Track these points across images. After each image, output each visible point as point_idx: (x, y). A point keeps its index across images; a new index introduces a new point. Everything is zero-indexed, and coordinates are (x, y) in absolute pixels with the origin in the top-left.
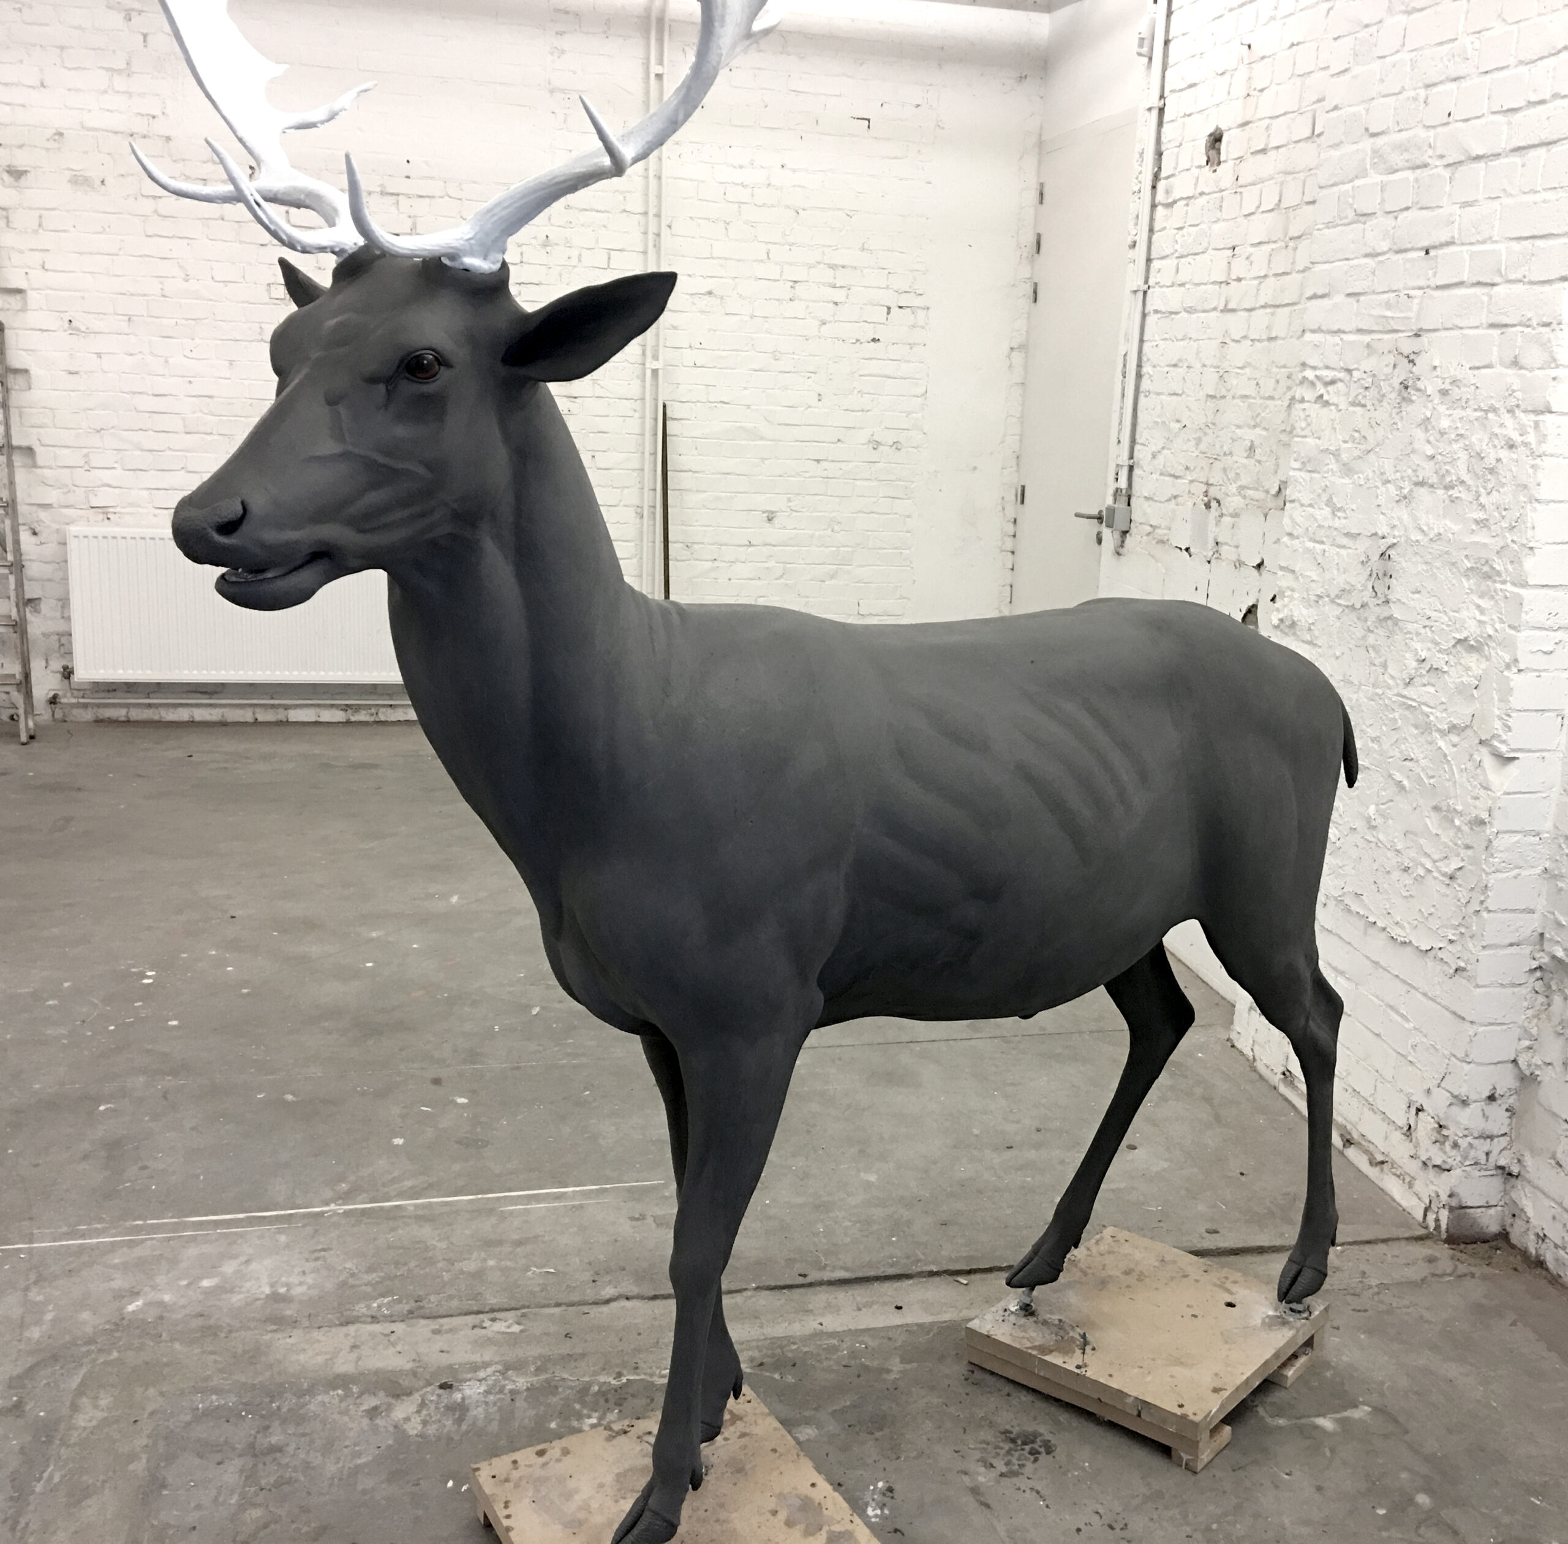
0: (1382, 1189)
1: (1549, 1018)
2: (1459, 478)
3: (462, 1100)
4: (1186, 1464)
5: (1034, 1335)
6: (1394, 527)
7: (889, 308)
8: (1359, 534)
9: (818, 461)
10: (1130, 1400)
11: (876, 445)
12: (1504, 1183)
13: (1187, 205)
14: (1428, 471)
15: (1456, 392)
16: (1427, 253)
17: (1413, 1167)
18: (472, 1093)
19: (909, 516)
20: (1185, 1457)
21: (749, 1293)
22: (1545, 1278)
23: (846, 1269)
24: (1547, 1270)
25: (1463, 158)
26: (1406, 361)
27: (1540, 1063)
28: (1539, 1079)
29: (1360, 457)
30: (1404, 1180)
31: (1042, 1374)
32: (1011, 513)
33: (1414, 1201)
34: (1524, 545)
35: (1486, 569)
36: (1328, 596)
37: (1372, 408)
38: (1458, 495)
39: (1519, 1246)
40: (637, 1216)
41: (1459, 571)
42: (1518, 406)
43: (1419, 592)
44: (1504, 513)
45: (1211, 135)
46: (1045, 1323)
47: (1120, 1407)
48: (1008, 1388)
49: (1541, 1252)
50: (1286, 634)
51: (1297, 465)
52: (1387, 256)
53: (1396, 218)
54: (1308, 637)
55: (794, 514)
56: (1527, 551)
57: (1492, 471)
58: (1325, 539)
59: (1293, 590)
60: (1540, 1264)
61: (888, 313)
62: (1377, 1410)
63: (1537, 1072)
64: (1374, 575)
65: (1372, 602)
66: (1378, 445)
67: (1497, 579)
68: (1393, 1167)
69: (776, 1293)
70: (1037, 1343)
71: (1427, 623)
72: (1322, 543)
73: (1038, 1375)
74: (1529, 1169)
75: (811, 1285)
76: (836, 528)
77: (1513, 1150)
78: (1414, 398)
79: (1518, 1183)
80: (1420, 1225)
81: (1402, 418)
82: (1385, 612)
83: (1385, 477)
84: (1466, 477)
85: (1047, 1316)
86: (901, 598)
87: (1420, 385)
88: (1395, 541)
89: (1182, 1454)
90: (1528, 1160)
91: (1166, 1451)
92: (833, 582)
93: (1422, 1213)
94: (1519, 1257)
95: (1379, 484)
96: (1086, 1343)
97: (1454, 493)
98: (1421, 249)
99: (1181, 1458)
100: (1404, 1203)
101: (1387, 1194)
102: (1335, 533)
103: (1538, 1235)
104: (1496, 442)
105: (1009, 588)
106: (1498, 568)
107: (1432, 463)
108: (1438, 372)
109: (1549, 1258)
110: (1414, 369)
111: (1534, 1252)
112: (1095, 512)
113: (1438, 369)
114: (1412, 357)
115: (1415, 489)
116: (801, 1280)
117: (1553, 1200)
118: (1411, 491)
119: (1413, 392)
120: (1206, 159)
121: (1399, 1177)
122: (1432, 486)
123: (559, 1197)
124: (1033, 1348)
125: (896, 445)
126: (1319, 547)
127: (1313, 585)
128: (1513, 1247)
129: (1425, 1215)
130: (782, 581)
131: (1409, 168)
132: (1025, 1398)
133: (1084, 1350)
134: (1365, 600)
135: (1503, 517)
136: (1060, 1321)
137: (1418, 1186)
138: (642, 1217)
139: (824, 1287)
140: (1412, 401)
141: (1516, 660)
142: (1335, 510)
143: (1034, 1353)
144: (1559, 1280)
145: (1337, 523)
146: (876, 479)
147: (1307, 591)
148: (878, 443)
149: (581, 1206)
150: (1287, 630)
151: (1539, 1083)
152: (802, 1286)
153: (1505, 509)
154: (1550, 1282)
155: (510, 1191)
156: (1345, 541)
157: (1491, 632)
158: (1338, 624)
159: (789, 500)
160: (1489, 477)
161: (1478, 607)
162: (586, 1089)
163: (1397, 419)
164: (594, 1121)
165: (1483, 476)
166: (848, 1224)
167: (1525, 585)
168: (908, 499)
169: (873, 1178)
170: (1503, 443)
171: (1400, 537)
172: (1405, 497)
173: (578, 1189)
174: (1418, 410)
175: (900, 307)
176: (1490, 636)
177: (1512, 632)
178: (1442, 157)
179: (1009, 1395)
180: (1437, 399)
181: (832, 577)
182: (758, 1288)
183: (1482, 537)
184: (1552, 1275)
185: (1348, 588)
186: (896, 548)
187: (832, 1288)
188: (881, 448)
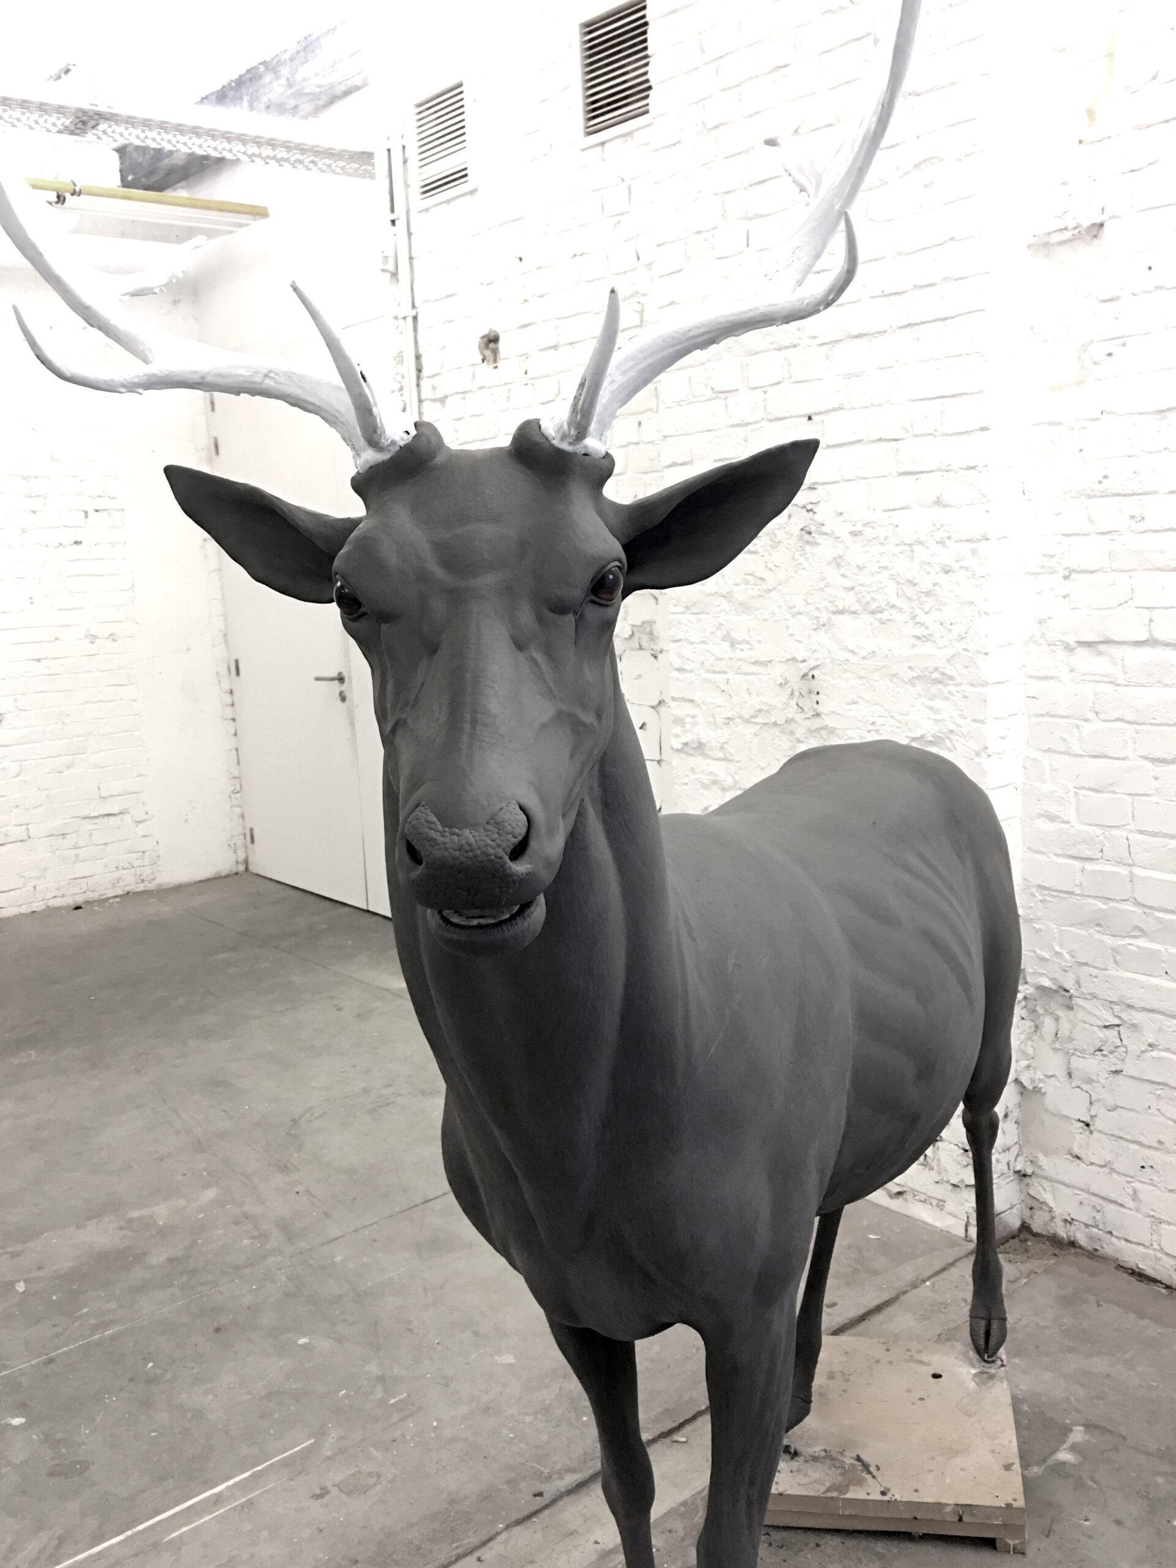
0: (909, 1217)
1: (1042, 1037)
2: (888, 603)
3: (17, 1421)
4: (1014, 1549)
5: (816, 1475)
6: (815, 651)
7: (86, 512)
8: (770, 661)
9: (39, 660)
10: (948, 1509)
11: (93, 639)
12: (1020, 1184)
13: (464, 398)
14: (849, 601)
15: (869, 533)
16: (810, 418)
17: (940, 1192)
18: (22, 1408)
19: (134, 700)
20: (1011, 1542)
21: (503, 1536)
22: (1083, 1255)
23: (571, 1470)
24: (1080, 1247)
25: (842, 337)
26: (804, 511)
27: (1042, 1077)
28: (1043, 1090)
29: (760, 596)
30: (931, 1204)
31: (847, 1512)
32: (226, 685)
33: (950, 1221)
34: (978, 652)
35: (935, 675)
36: (740, 717)
37: (767, 554)
38: (889, 617)
39: (1044, 1233)
40: (318, 1492)
41: (903, 681)
42: (949, 538)
43: (855, 703)
44: (950, 627)
45: (483, 337)
46: (815, 1459)
47: (938, 1518)
48: (812, 1539)
49: (1071, 1234)
50: (691, 755)
51: (679, 609)
52: (759, 425)
53: (765, 392)
54: (721, 755)
55: (23, 713)
56: (982, 656)
57: (928, 594)
58: (726, 670)
59: (693, 717)
60: (1073, 1244)
61: (86, 517)
62: (1089, 1426)
63: (1041, 1085)
64: (797, 694)
65: (799, 717)
66: (781, 584)
67: (949, 682)
68: (915, 1196)
69: (527, 1524)
70: (828, 1484)
71: (871, 728)
72: (724, 672)
73: (844, 1516)
74: (1044, 1167)
75: (554, 1501)
76: (66, 721)
77: (1025, 1155)
78: (818, 541)
79: (1034, 1181)
80: (963, 1240)
81: (807, 559)
82: (817, 723)
83: (795, 610)
84: (894, 600)
85: (810, 1451)
86: (139, 776)
87: (824, 529)
88: (819, 663)
89: (1007, 1540)
90: (1043, 1160)
91: (989, 1543)
92: (72, 771)
93: (963, 1230)
94: (1047, 1243)
95: (788, 616)
96: (866, 1467)
97: (885, 616)
98: (803, 416)
99: (1007, 1545)
100: (938, 1224)
101: (917, 1220)
102: (739, 663)
103: (1066, 1221)
104: (929, 569)
105: (234, 752)
106: (950, 673)
107: (851, 593)
108: (845, 516)
109: (1081, 1239)
110: (816, 517)
111: (1065, 1236)
112: (335, 674)
113: (845, 514)
114: (809, 507)
115: (834, 617)
116: (540, 1502)
117: (1077, 1188)
118: (829, 619)
119: (817, 536)
120: (481, 357)
121: (924, 1202)
122: (854, 613)
123: (217, 1500)
124: (828, 1490)
125: (113, 637)
126: (720, 678)
127: (718, 710)
128: (1036, 1235)
129: (966, 1230)
130: (20, 778)
131: (775, 349)
132: (834, 1541)
133: (869, 1472)
134: (790, 716)
135: (950, 631)
136: (825, 1451)
137: (950, 1206)
138: (324, 1493)
139: (565, 1499)
140: (819, 544)
141: (986, 748)
142: (733, 644)
143: (834, 1494)
144: (1096, 1254)
145: (739, 654)
146: (98, 670)
147: (713, 715)
148: (95, 637)
149: (250, 1503)
150: (693, 752)
151: (1044, 1094)
152: (546, 1507)
153: (951, 624)
154: (1088, 1257)
155: (158, 1513)
156: (753, 669)
157: (953, 727)
158: (756, 740)
159: (16, 701)
160: (925, 599)
161: (931, 708)
162: (146, 1360)
163: (802, 560)
164: (183, 1395)
165: (919, 599)
166: (528, 1419)
167: (984, 684)
168: (132, 684)
169: (510, 1359)
170: (938, 570)
171: (824, 658)
172: (824, 625)
173: (230, 1483)
174: (825, 549)
175: (97, 511)
176: (952, 731)
177: (977, 725)
178: (814, 337)
179: (818, 1545)
180: (848, 539)
181: (69, 767)
182: (508, 1527)
183: (927, 648)
184: (1088, 1251)
185: (765, 708)
186: (126, 731)
187: (573, 1497)
188: (98, 641)
